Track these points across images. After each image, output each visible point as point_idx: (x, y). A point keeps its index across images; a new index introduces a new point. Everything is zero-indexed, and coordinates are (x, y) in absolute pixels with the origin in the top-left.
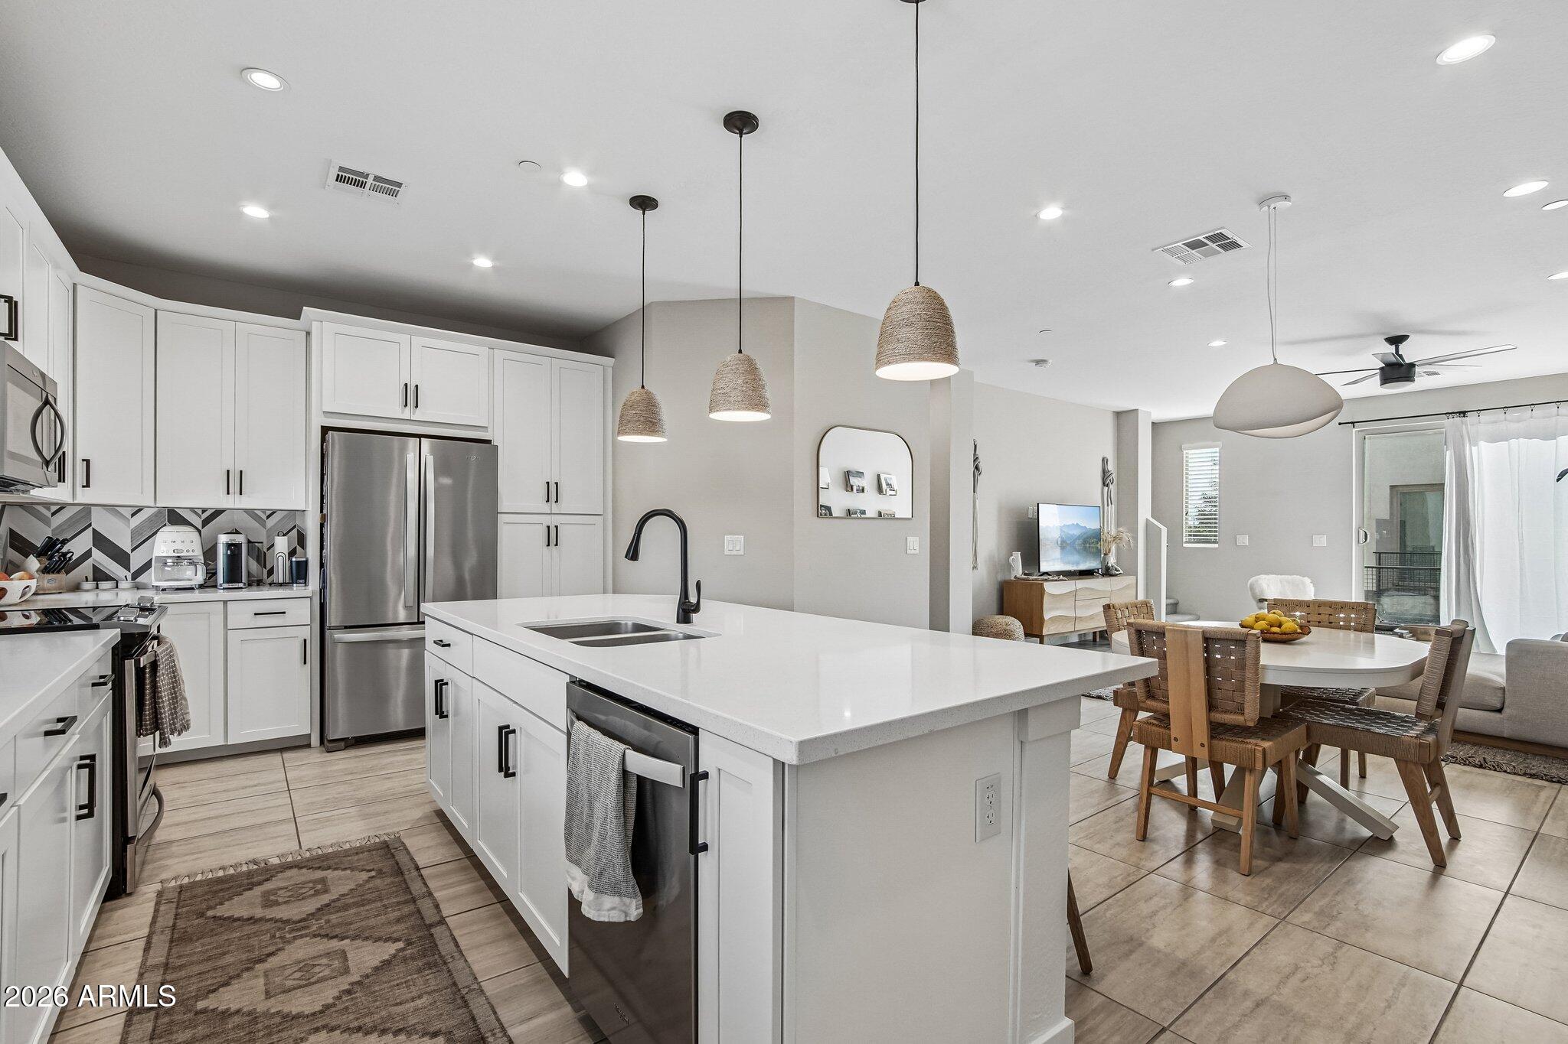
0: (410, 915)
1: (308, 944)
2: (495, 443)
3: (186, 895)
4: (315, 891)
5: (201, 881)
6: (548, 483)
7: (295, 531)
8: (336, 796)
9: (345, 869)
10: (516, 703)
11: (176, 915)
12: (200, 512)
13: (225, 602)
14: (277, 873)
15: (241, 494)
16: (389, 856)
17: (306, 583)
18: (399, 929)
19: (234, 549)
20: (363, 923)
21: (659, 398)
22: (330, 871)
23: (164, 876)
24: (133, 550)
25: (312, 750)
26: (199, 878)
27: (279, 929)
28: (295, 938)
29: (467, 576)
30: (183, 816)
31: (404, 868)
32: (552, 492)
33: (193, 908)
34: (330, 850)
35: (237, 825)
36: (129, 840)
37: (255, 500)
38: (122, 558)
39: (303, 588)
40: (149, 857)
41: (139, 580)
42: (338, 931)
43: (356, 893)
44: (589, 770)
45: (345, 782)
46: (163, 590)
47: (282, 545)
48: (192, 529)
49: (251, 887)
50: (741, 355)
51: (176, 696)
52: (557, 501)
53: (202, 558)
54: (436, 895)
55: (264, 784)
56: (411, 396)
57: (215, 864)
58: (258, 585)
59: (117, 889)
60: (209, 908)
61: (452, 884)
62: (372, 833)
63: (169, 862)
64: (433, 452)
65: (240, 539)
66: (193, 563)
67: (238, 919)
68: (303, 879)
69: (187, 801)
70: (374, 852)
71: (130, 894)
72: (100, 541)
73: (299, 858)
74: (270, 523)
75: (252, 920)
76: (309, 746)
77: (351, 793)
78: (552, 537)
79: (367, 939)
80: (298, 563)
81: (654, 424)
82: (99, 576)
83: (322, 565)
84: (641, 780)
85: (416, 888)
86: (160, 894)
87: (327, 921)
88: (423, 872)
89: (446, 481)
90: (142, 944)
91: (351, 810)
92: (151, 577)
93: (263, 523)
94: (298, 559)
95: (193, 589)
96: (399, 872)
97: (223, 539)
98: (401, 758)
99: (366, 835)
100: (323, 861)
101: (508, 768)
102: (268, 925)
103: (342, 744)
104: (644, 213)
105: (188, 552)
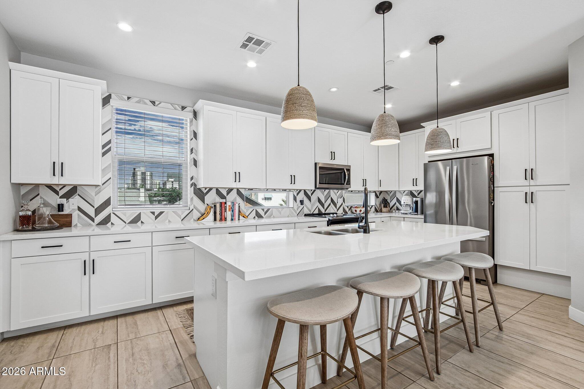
2: (495, 154)
6: (526, 170)
15: (416, 185)
19: (416, 202)
32: (530, 174)
37: (420, 187)
52: (532, 179)
56: (456, 143)
65: (418, 199)
66: (410, 206)
72: (398, 200)
78: (529, 198)
82: (398, 209)
97: (414, 199)
104: (437, 45)
105: (406, 203)
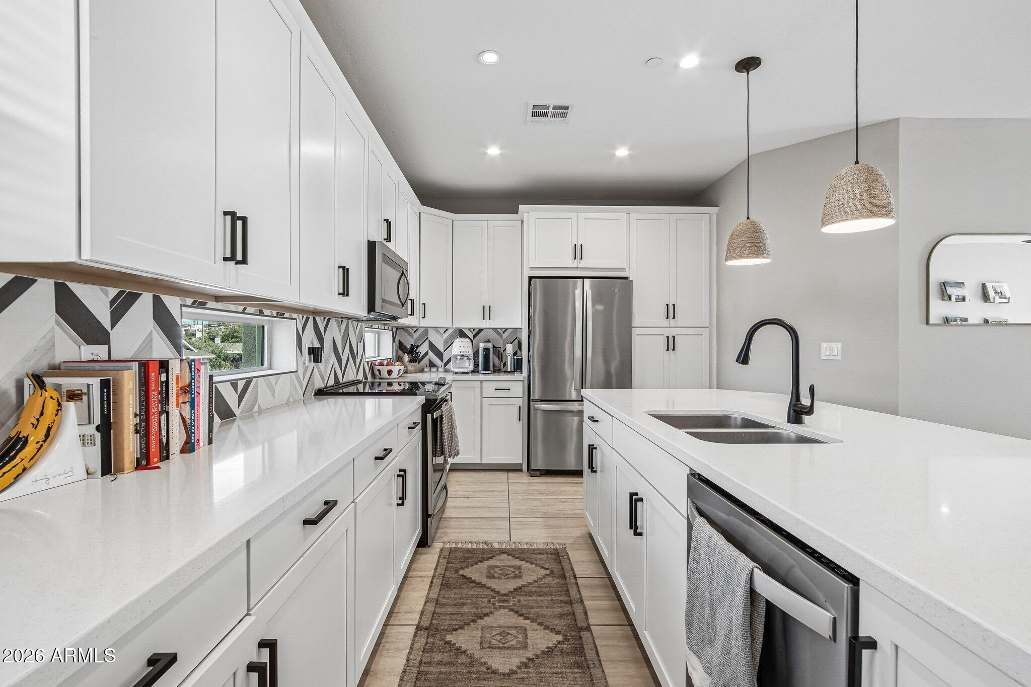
0: (567, 615)
1: (506, 614)
2: (630, 279)
3: (452, 555)
4: (515, 575)
5: (460, 548)
6: (667, 305)
7: (517, 341)
8: (533, 508)
9: (532, 563)
10: (643, 477)
11: (446, 567)
12: (472, 330)
13: (481, 381)
14: (497, 554)
15: (490, 319)
16: (558, 561)
17: (521, 372)
18: (561, 624)
19: (486, 350)
20: (539, 610)
21: (763, 225)
22: (524, 562)
23: (445, 539)
24: (444, 351)
25: (523, 474)
26: (460, 546)
27: (493, 597)
28: (501, 607)
29: (613, 370)
30: (458, 503)
31: (567, 574)
32: (671, 312)
33: (454, 565)
34: (525, 547)
35: (482, 515)
36: (429, 516)
37: (497, 322)
38: (440, 355)
39: (520, 375)
40: (440, 525)
41: (447, 367)
42: (524, 611)
43: (537, 584)
44: (711, 570)
45: (538, 499)
46: (456, 373)
47: (510, 348)
48: (468, 340)
49: (483, 560)
50: (859, 165)
51: (453, 436)
52: (674, 318)
53: (472, 356)
54: (586, 603)
55: (497, 491)
56: (578, 252)
57: (468, 539)
58: (499, 372)
59: (423, 543)
60: (462, 568)
61: (596, 597)
62: (550, 541)
63: (448, 531)
64: (592, 288)
65: (490, 345)
66: (469, 359)
67: (474, 581)
68: (509, 563)
69: (461, 494)
70: (550, 556)
71: (429, 546)
72: (432, 347)
73: (509, 547)
74: (505, 336)
75: (480, 585)
76: (521, 470)
77: (541, 508)
78: (671, 344)
79: (540, 624)
80: (517, 359)
81: (759, 247)
82: (432, 365)
83: (529, 361)
84: (769, 606)
85: (573, 591)
86: (441, 551)
87: (519, 601)
88: (579, 581)
89: (600, 307)
90: (429, 580)
91: (539, 520)
92: (451, 366)
93: (501, 336)
94: (518, 358)
95: (468, 373)
96: (563, 576)
97: (482, 345)
98: (569, 488)
99: (546, 541)
100: (521, 554)
101: (636, 528)
102: (487, 592)
103: (538, 473)
104: (748, 74)
105: (466, 352)
